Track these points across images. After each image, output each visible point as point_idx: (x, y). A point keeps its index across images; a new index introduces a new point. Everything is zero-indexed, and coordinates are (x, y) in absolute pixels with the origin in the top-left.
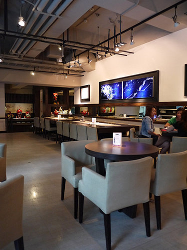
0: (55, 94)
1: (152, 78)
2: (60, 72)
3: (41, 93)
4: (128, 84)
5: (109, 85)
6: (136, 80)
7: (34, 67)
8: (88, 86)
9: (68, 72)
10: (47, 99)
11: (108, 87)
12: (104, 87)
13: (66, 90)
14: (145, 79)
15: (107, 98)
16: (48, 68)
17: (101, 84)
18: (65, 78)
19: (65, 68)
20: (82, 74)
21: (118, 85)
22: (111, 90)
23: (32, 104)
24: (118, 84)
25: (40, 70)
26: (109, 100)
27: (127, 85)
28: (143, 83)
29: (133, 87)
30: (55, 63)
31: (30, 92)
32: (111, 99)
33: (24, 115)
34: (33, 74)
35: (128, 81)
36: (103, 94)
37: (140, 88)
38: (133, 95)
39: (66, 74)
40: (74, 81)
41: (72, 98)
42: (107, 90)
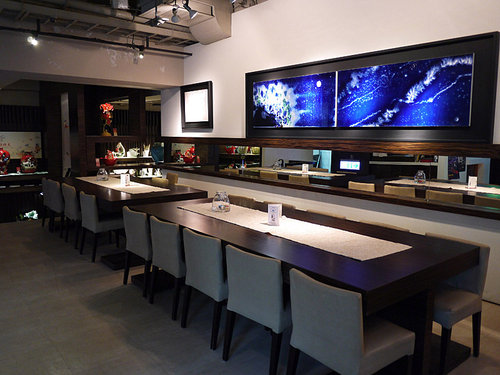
0: (107, 108)
1: (469, 61)
2: (123, 40)
3: (65, 102)
4: (361, 80)
5: (284, 82)
6: (393, 68)
7: (38, 22)
8: (206, 85)
9: (146, 43)
10: (82, 122)
11: (280, 88)
12: (263, 88)
13: (137, 95)
14: (438, 62)
15: (275, 123)
16: (86, 26)
17: (254, 80)
18: (136, 61)
19: (140, 28)
20: (187, 49)
21: (319, 84)
22: (292, 98)
23: (39, 133)
24: (316, 78)
25: (57, 30)
26: (282, 128)
27: (354, 83)
28: (423, 77)
29: (381, 90)
30: (108, 12)
31: (30, 100)
32: (290, 125)
33: (14, 164)
34: (33, 42)
35: (357, 71)
36: (262, 108)
37: (412, 95)
38: (381, 115)
39: (141, 48)
40: (163, 70)
41: (155, 119)
42: (275, 98)
